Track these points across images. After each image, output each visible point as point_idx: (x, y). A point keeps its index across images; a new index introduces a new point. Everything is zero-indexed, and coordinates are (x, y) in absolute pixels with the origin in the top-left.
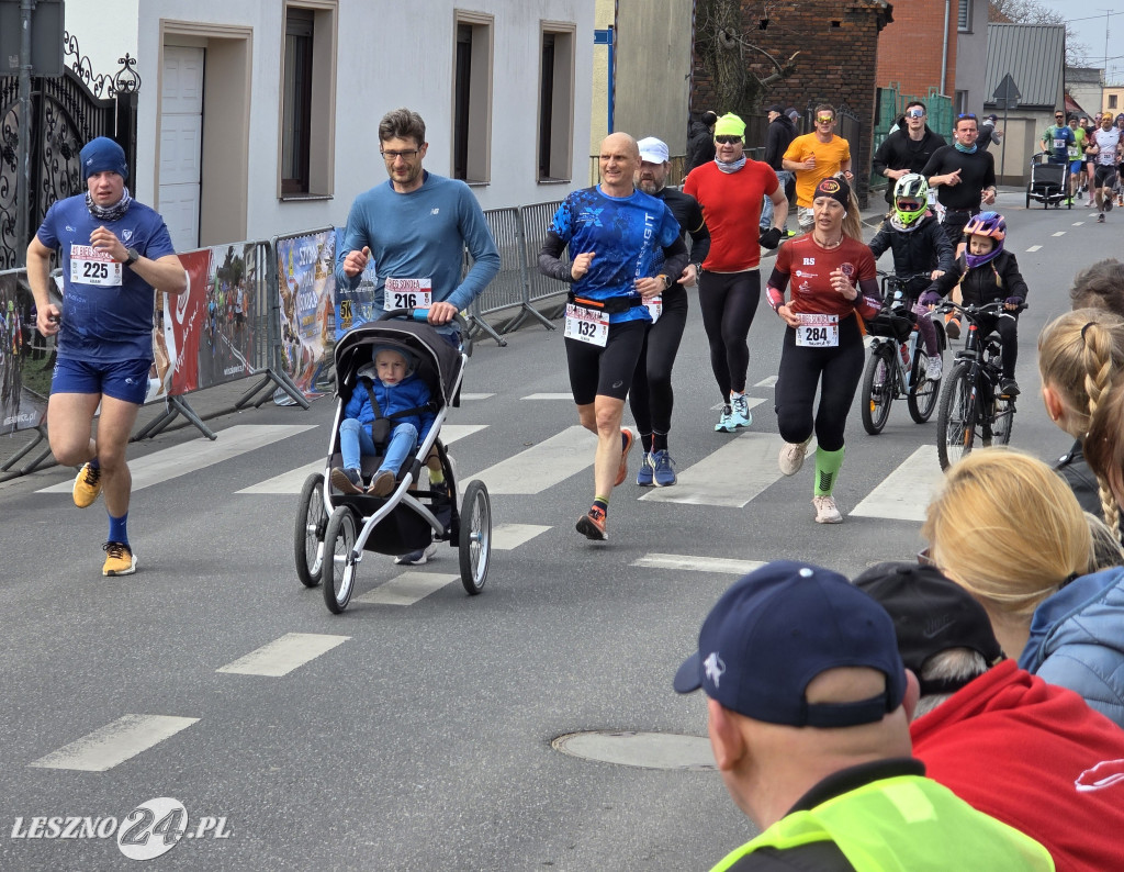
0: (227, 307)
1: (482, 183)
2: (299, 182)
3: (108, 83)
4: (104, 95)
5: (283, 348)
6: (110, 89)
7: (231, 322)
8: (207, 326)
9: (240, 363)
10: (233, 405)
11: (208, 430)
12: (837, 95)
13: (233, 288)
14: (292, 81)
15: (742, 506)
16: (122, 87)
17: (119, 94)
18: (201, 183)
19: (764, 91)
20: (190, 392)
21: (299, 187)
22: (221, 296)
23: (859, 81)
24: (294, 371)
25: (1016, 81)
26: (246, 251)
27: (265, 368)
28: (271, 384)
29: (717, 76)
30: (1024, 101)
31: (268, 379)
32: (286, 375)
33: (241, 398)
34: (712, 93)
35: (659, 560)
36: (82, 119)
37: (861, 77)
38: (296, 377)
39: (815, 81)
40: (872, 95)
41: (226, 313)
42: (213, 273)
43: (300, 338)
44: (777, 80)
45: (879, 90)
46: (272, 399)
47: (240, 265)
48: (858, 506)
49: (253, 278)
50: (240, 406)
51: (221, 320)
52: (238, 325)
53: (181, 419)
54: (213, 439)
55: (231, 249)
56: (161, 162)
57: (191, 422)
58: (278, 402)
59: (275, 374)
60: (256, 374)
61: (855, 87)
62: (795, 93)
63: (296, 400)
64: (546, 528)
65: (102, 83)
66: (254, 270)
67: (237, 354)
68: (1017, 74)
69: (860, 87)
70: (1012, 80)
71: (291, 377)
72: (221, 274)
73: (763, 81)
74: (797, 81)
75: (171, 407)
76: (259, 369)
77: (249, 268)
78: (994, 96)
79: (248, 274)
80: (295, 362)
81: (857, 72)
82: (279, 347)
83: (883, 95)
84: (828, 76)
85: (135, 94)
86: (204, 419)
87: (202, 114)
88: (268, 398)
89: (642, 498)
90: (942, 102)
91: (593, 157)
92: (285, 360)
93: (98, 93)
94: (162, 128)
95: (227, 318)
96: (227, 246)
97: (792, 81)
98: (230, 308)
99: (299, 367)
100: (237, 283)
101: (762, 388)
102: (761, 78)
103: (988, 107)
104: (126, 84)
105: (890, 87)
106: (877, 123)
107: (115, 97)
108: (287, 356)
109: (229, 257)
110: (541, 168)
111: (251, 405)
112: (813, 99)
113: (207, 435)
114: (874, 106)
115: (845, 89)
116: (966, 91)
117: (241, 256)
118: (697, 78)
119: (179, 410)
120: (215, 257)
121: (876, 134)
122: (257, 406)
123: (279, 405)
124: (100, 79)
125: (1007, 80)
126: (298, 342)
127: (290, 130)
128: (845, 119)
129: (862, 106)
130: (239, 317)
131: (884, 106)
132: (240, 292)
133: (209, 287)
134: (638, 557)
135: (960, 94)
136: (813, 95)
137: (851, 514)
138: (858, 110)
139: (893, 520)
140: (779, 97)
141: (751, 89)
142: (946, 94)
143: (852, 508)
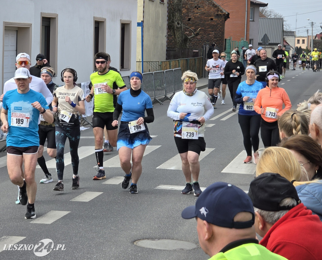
19: (190, 40)
23: (219, 37)
25: (268, 36)
29: (175, 36)
30: (271, 42)
34: (173, 41)
35: (164, 187)
37: (220, 36)
39: (206, 37)
40: (223, 41)
44: (194, 37)
45: (226, 39)
48: (224, 170)
56: (4, 66)
61: (218, 39)
62: (199, 41)
68: (268, 33)
69: (220, 39)
70: (267, 35)
73: (189, 37)
74: (200, 37)
78: (261, 41)
81: (219, 34)
83: (227, 41)
84: (210, 35)
87: (16, 51)
89: (157, 168)
90: (245, 43)
91: (137, 62)
94: (4, 55)
97: (198, 37)
102: (189, 36)
103: (260, 44)
105: (229, 39)
106: (225, 50)
110: (121, 65)
112: (205, 42)
114: (224, 44)
115: (215, 39)
116: (253, 39)
118: (169, 36)
125: (265, 36)
129: (220, 45)
131: (227, 44)
134: (157, 186)
135: (251, 40)
136: (205, 41)
137: (222, 172)
138: (218, 46)
139: (235, 174)
140: (195, 42)
141: (186, 40)
142: (246, 40)
143: (222, 170)
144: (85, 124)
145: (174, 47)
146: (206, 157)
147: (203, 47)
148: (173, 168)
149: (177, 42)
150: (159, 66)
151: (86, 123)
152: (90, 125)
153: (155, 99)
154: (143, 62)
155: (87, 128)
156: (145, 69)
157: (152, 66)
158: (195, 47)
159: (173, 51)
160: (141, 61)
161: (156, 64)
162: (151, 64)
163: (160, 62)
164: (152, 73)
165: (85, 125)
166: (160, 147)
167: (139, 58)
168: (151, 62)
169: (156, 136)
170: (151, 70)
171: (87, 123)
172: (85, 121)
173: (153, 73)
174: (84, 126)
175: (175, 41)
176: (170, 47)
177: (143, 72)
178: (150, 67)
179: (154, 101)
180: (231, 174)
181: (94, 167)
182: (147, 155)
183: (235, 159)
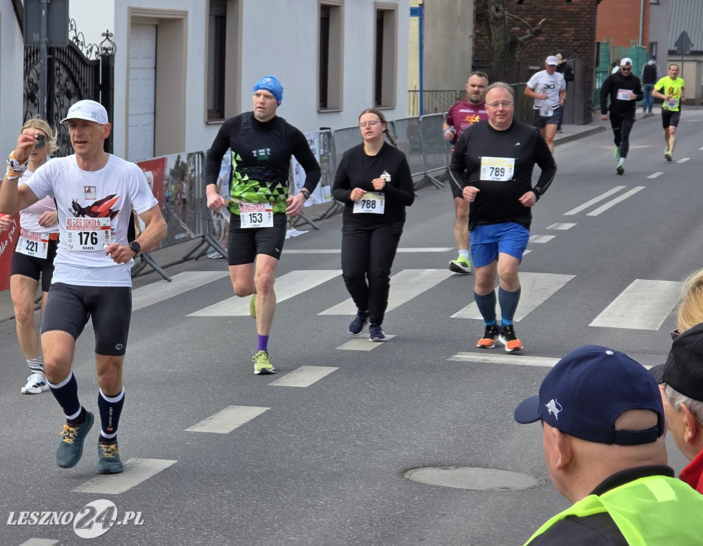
0: (176, 195)
1: (337, 110)
2: (218, 111)
3: (95, 49)
4: (92, 57)
5: (213, 221)
6: (96, 53)
7: (179, 204)
8: (164, 207)
9: (186, 232)
10: (180, 258)
11: (166, 275)
12: (571, 47)
13: (180, 182)
14: (213, 45)
15: (518, 321)
16: (104, 52)
17: (102, 56)
18: (155, 113)
19: (522, 46)
20: (154, 250)
21: (218, 114)
22: (173, 187)
23: (585, 38)
24: (220, 235)
25: (689, 36)
26: (188, 158)
27: (201, 234)
28: (206, 245)
29: (490, 36)
30: (695, 48)
31: (203, 241)
32: (215, 238)
33: (185, 254)
34: (487, 47)
35: (467, 356)
36: (79, 73)
37: (587, 36)
38: (221, 239)
39: (556, 38)
40: (594, 47)
41: (176, 199)
42: (167, 172)
43: (223, 214)
44: (530, 38)
45: (598, 43)
46: (206, 254)
47: (184, 166)
48: (595, 320)
49: (193, 175)
50: (186, 259)
51: (173, 203)
52: (184, 206)
53: (148, 268)
54: (170, 281)
55: (179, 157)
56: (130, 100)
57: (155, 270)
58: (210, 256)
59: (208, 237)
60: (196, 238)
61: (583, 42)
62: (542, 46)
63: (222, 254)
64: (392, 337)
65: (91, 50)
66: (193, 170)
67: (184, 225)
68: (690, 30)
69: (586, 41)
70: (686, 35)
71: (218, 239)
72: (172, 173)
73: (521, 39)
74: (543, 38)
75: (142, 260)
76: (198, 235)
77: (190, 168)
78: (675, 46)
79: (190, 172)
80: (220, 230)
81: (584, 32)
82: (210, 220)
83: (602, 47)
84: (565, 35)
85: (112, 56)
86: (163, 268)
87: (156, 68)
88: (204, 254)
89: (452, 316)
91: (410, 91)
92: (214, 229)
93: (89, 56)
94: (131, 77)
95: (177, 202)
96: (176, 155)
97: (539, 38)
98: (179, 195)
99: (223, 233)
100: (183, 179)
102: (520, 36)
103: (671, 53)
104: (107, 50)
105: (605, 42)
106: (597, 65)
107: (100, 58)
108: (216, 226)
109: (178, 162)
110: (376, 99)
111: (192, 258)
112: (554, 50)
113: (165, 278)
114: (596, 54)
115: (576, 43)
116: (656, 43)
117: (185, 161)
118: (477, 37)
119: (147, 263)
120: (168, 162)
121: (597, 72)
122: (197, 259)
123: (210, 258)
124: (90, 47)
125: (684, 35)
126: (222, 217)
127: (212, 77)
128: (576, 63)
129: (588, 54)
130: (184, 201)
131: (602, 54)
132: (185, 185)
133: (165, 182)
134: (452, 354)
135: (652, 45)
136: (555, 48)
137: (590, 325)
138: (585, 57)
139: (619, 329)
140: (532, 50)
141: (513, 45)
142: (642, 45)
143: (591, 322)
144: (299, 223)
145: (486, 59)
146: (556, 294)
149: (495, 49)
150: (456, 99)
151: (302, 221)
152: (311, 224)
154: (421, 91)
155: (302, 233)
156: (426, 107)
157: (442, 100)
158: (533, 59)
159: (487, 67)
160: (418, 89)
161: (450, 97)
162: (438, 97)
163: (458, 92)
164: (441, 116)
165: (300, 225)
167: (414, 82)
168: (439, 93)
169: (451, 248)
170: (438, 110)
171: (304, 221)
172: (300, 216)
173: (444, 116)
174: (295, 227)
175: (490, 47)
176: (481, 59)
177: (421, 114)
178: (438, 102)
180: (611, 329)
181: (320, 314)
182: (430, 290)
183: (618, 298)
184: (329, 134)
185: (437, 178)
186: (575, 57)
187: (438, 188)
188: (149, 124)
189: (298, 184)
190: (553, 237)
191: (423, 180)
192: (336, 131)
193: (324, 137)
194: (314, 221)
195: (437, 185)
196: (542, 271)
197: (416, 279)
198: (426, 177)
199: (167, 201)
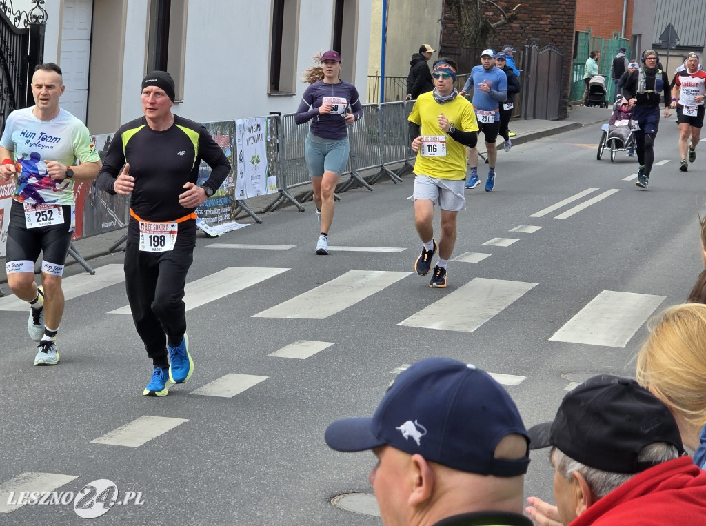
1: (290, 93)
3: (24, 17)
4: (21, 25)
6: (25, 21)
8: (90, 192)
9: (114, 220)
10: (107, 250)
11: (89, 267)
12: (547, 36)
15: (472, 331)
16: (34, 20)
17: (32, 25)
18: (88, 90)
19: (494, 32)
20: (77, 239)
23: (562, 27)
25: (676, 29)
29: (460, 20)
30: (681, 43)
33: (113, 244)
34: (456, 33)
36: (5, 42)
37: (564, 23)
39: (531, 26)
40: (572, 36)
45: (577, 33)
48: (556, 334)
50: (112, 250)
54: (93, 274)
57: (77, 261)
61: (560, 30)
62: (516, 33)
64: (329, 344)
65: (20, 17)
67: (111, 213)
68: (677, 23)
69: (564, 30)
70: (673, 27)
73: (493, 25)
74: (518, 25)
78: (660, 39)
81: (562, 20)
83: (580, 37)
84: (541, 22)
85: (43, 25)
86: (86, 259)
87: (91, 40)
89: (400, 324)
90: (622, 42)
91: (370, 77)
93: (17, 24)
94: (62, 50)
96: (106, 136)
97: (514, 25)
101: (488, 246)
102: (492, 22)
103: (655, 47)
104: (37, 18)
105: (585, 31)
106: (575, 57)
107: (29, 27)
111: (120, 250)
112: (529, 38)
113: (88, 271)
114: (573, 44)
115: (552, 32)
116: (640, 35)
118: (446, 21)
121: (574, 64)
124: (18, 14)
125: (670, 28)
127: (154, 53)
128: (552, 53)
129: (565, 45)
131: (580, 45)
134: (396, 367)
135: (635, 37)
136: (529, 36)
137: (551, 339)
138: (561, 47)
139: (581, 345)
140: (505, 37)
141: (485, 31)
142: (624, 37)
143: (551, 336)
144: (237, 217)
145: (456, 45)
146: (515, 304)
147: (524, 49)
148: (436, 326)
149: (465, 34)
151: (243, 213)
152: (253, 217)
153: (406, 164)
154: (383, 77)
155: (243, 226)
156: (387, 94)
159: (455, 54)
160: (380, 74)
162: (401, 84)
164: (403, 104)
165: (242, 218)
166: (410, 276)
167: (376, 68)
168: (401, 79)
169: (404, 249)
170: (400, 97)
171: (246, 213)
172: (242, 208)
173: (405, 104)
175: (460, 32)
176: (449, 45)
177: (382, 101)
178: (401, 89)
179: (403, 168)
180: (572, 344)
181: (254, 316)
182: (377, 294)
183: (583, 309)
184: (278, 120)
185: (393, 171)
186: (551, 47)
187: (395, 183)
188: (82, 102)
189: (242, 173)
190: (516, 240)
191: (379, 174)
192: (285, 116)
193: (271, 122)
194: (256, 213)
195: (396, 180)
196: (502, 278)
197: (363, 281)
198: (382, 169)
199: (94, 186)
